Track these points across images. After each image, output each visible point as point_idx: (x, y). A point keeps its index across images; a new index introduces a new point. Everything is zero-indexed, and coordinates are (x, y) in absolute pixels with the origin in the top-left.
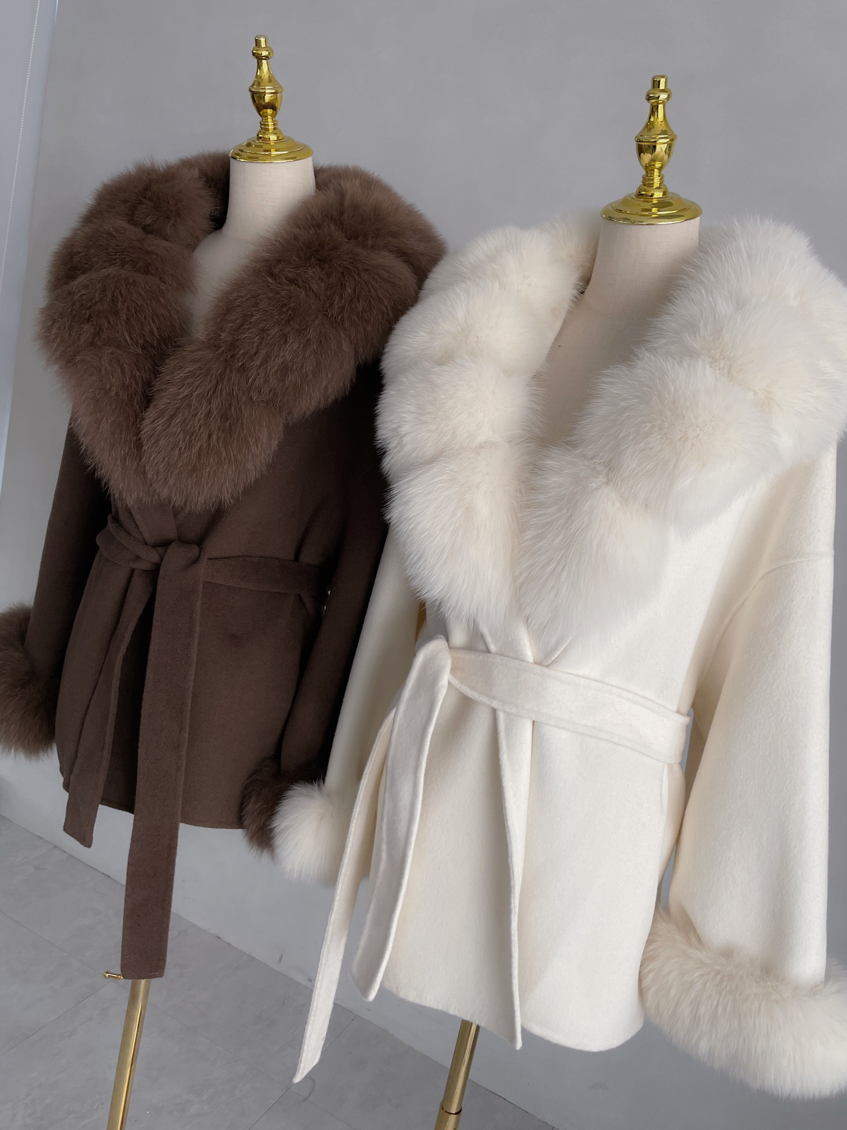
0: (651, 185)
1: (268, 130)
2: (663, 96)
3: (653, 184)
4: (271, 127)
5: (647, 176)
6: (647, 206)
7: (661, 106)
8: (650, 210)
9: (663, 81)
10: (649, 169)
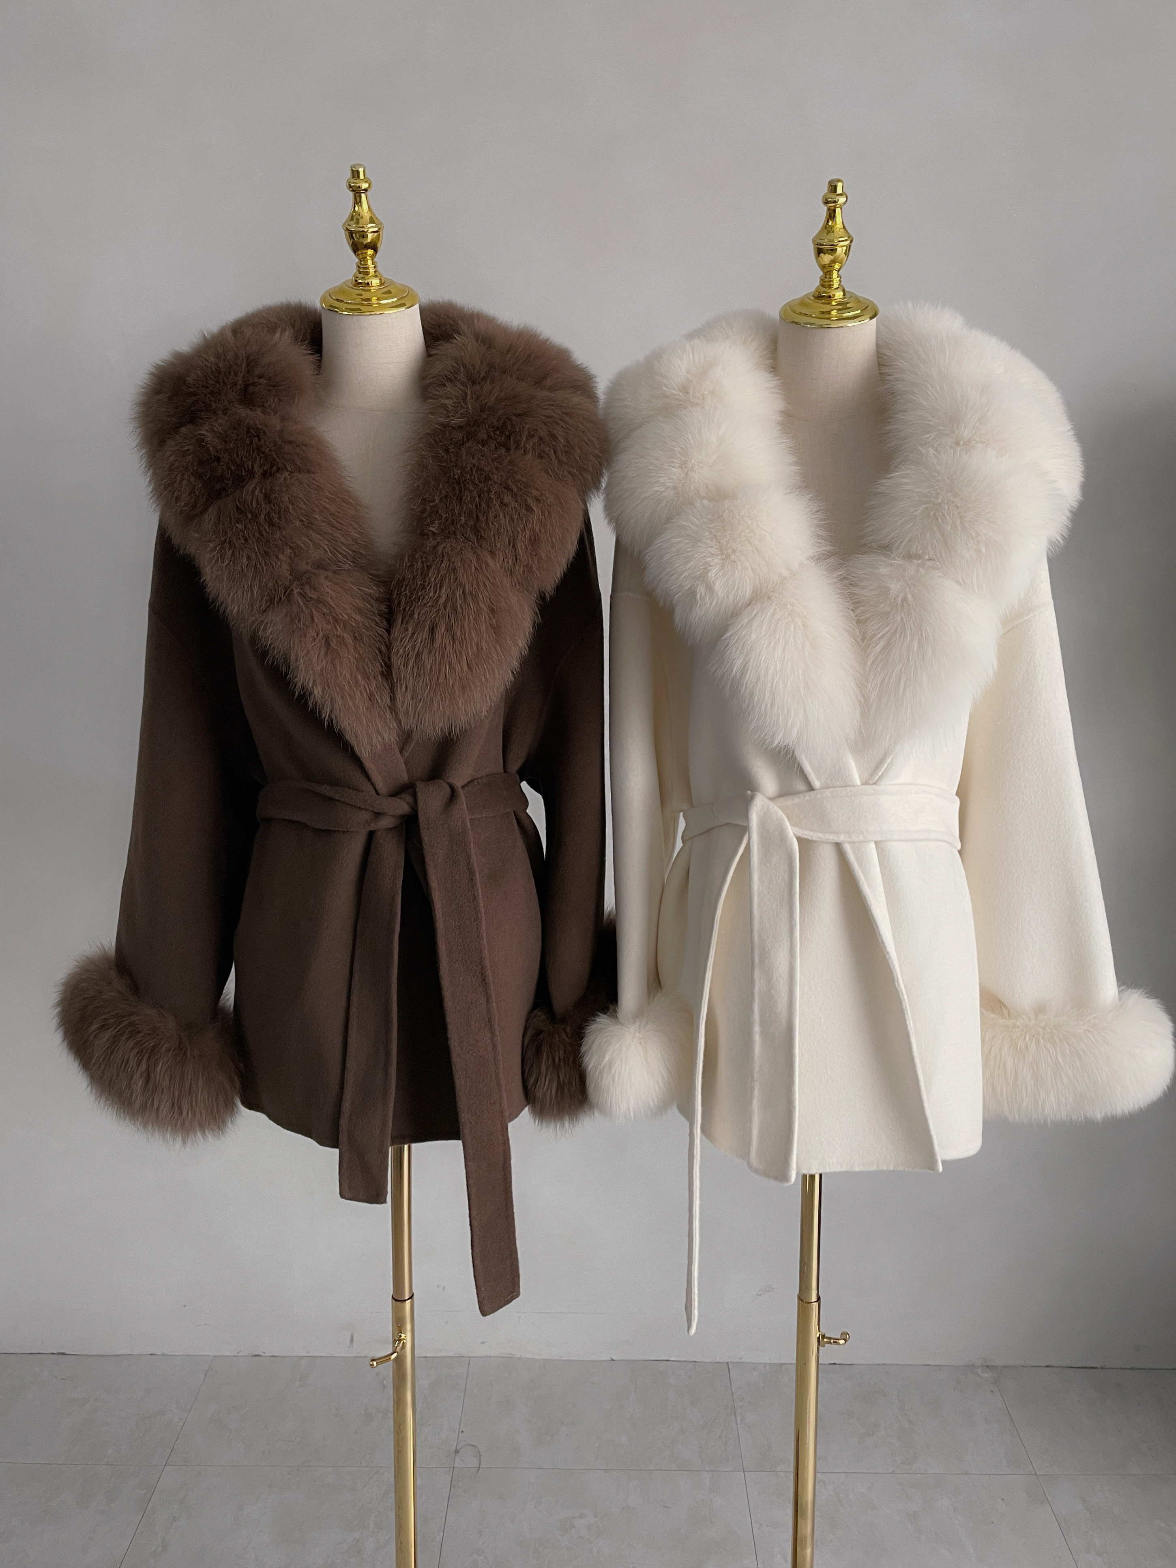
0: (830, 287)
1: (368, 273)
2: (842, 200)
3: (833, 285)
4: (372, 271)
5: (826, 278)
6: (826, 308)
7: (838, 210)
8: (829, 313)
9: (840, 185)
10: (827, 270)
